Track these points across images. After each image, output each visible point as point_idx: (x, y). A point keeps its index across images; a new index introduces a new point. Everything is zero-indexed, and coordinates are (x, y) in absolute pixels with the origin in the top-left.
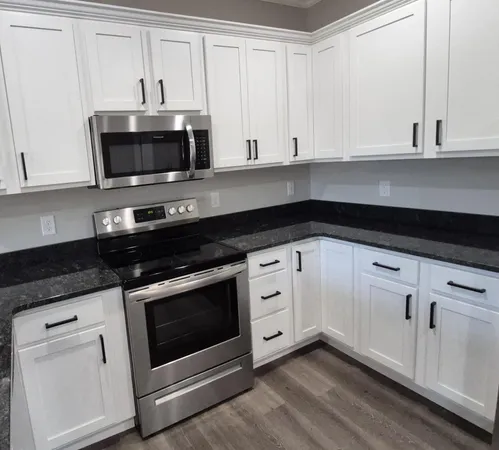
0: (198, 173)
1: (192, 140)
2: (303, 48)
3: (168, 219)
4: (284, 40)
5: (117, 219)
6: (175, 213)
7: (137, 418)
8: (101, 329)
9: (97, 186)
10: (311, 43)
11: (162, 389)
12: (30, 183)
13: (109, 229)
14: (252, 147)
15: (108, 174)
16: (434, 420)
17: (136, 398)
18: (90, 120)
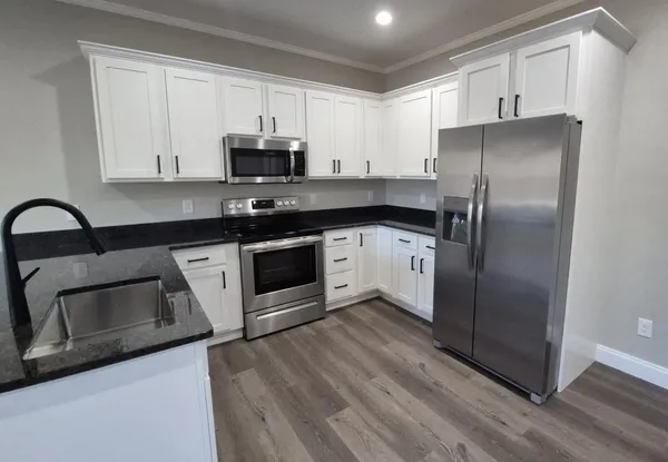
0: (296, 178)
1: (293, 157)
2: (376, 103)
3: (277, 209)
4: (362, 97)
5: (240, 206)
6: (282, 205)
7: (244, 329)
8: (224, 268)
9: (226, 182)
10: (382, 100)
11: (262, 310)
12: (180, 175)
13: (233, 212)
14: (336, 165)
15: (234, 174)
16: (423, 327)
17: (245, 314)
18: (224, 138)
